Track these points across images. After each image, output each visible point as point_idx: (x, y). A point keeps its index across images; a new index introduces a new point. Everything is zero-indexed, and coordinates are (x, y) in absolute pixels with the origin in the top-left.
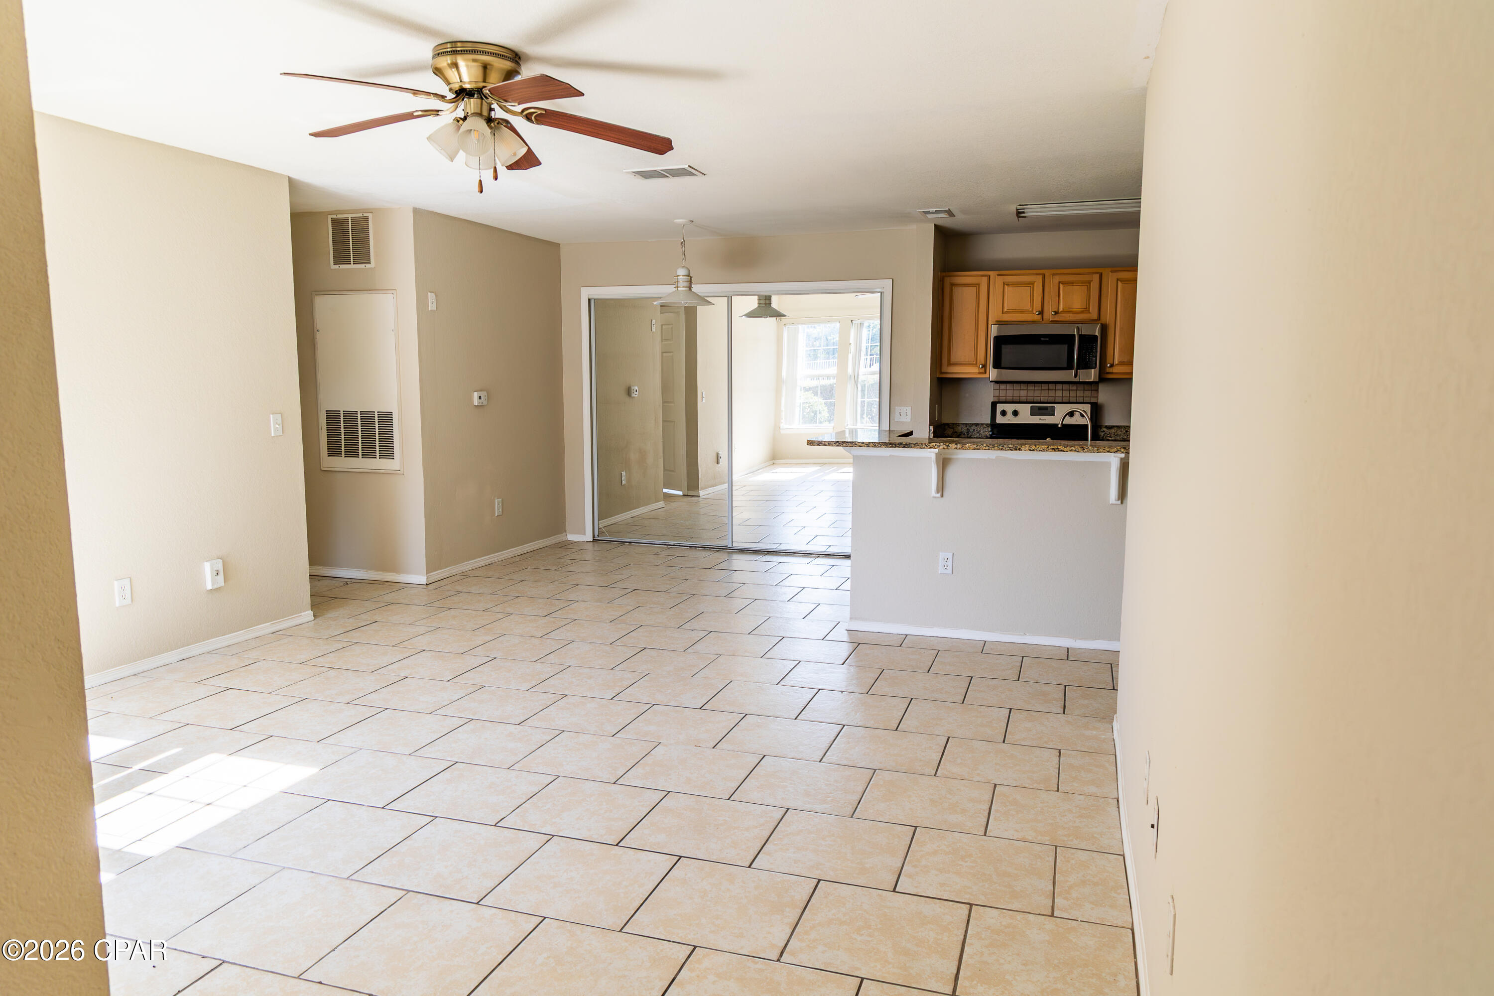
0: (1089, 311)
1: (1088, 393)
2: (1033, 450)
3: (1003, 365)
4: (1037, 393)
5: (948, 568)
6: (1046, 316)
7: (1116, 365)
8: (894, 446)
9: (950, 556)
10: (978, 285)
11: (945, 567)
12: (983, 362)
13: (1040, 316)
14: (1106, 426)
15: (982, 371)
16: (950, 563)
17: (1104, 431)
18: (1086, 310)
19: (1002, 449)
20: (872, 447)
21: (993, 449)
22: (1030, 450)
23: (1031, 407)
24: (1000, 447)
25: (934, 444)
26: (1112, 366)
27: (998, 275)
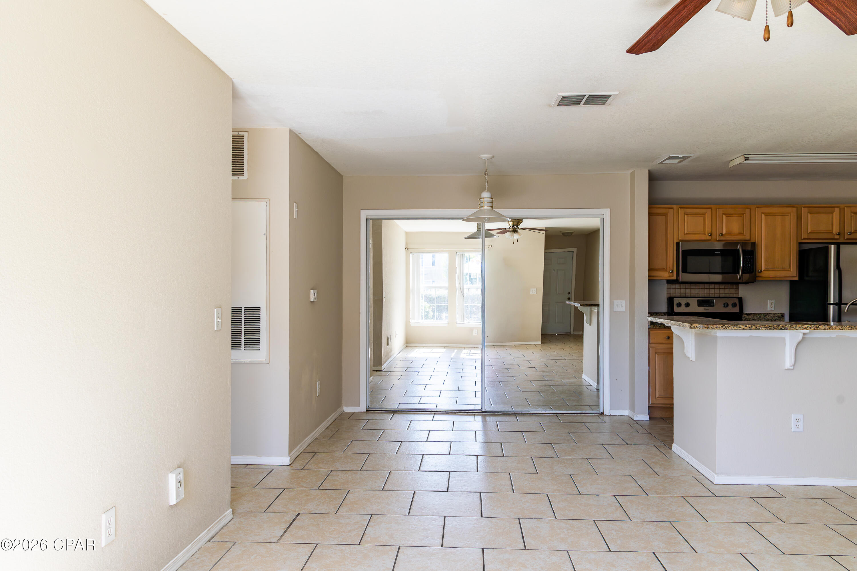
0: (743, 234)
1: (732, 291)
3: (688, 271)
4: (697, 291)
5: (799, 427)
6: (714, 237)
7: (764, 271)
9: (800, 417)
10: (666, 214)
11: (797, 426)
12: (672, 268)
13: (710, 237)
14: (746, 313)
15: (671, 274)
16: (801, 423)
17: (745, 317)
18: (741, 233)
23: (698, 300)
26: (761, 271)
27: (681, 208)
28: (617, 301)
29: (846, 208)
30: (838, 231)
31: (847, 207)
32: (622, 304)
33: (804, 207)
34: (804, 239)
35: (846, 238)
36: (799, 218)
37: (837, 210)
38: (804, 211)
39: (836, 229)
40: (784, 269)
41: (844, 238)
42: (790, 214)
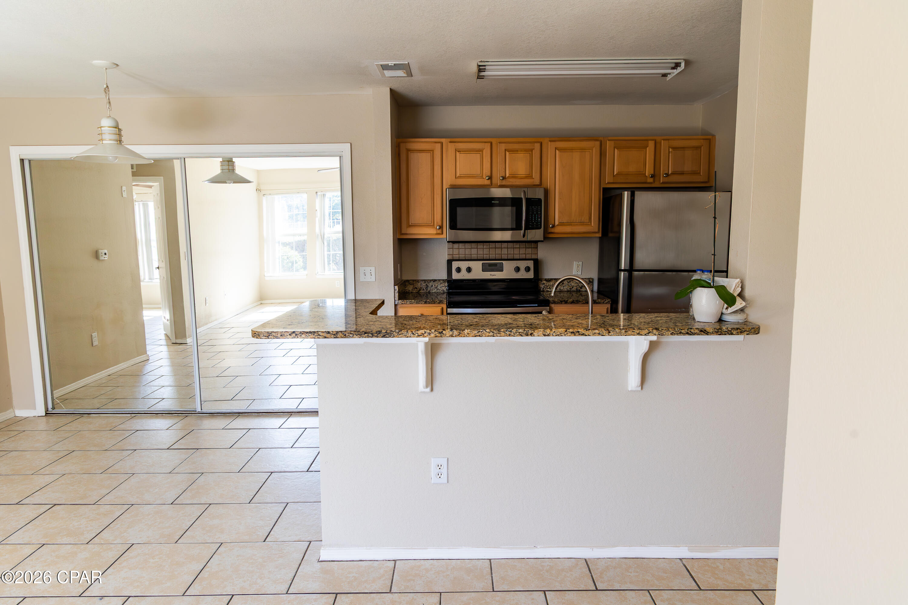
0: (532, 176)
1: (529, 251)
2: (548, 335)
3: (458, 227)
5: (442, 476)
6: (494, 181)
7: (557, 225)
8: (370, 335)
9: (444, 462)
10: (432, 151)
11: (439, 475)
12: (440, 224)
13: (489, 180)
14: (546, 279)
15: (439, 231)
16: (444, 470)
17: (544, 284)
18: (529, 176)
19: (510, 335)
20: (342, 338)
21: (498, 335)
22: (545, 335)
23: (481, 263)
24: (508, 333)
25: (423, 331)
26: (554, 226)
27: (450, 142)
28: (364, 268)
29: (662, 141)
30: (652, 173)
31: (664, 140)
33: (609, 140)
34: (608, 183)
35: (661, 182)
36: (602, 154)
37: (651, 144)
38: (609, 145)
39: (649, 171)
40: (582, 223)
41: (660, 182)
42: (592, 150)
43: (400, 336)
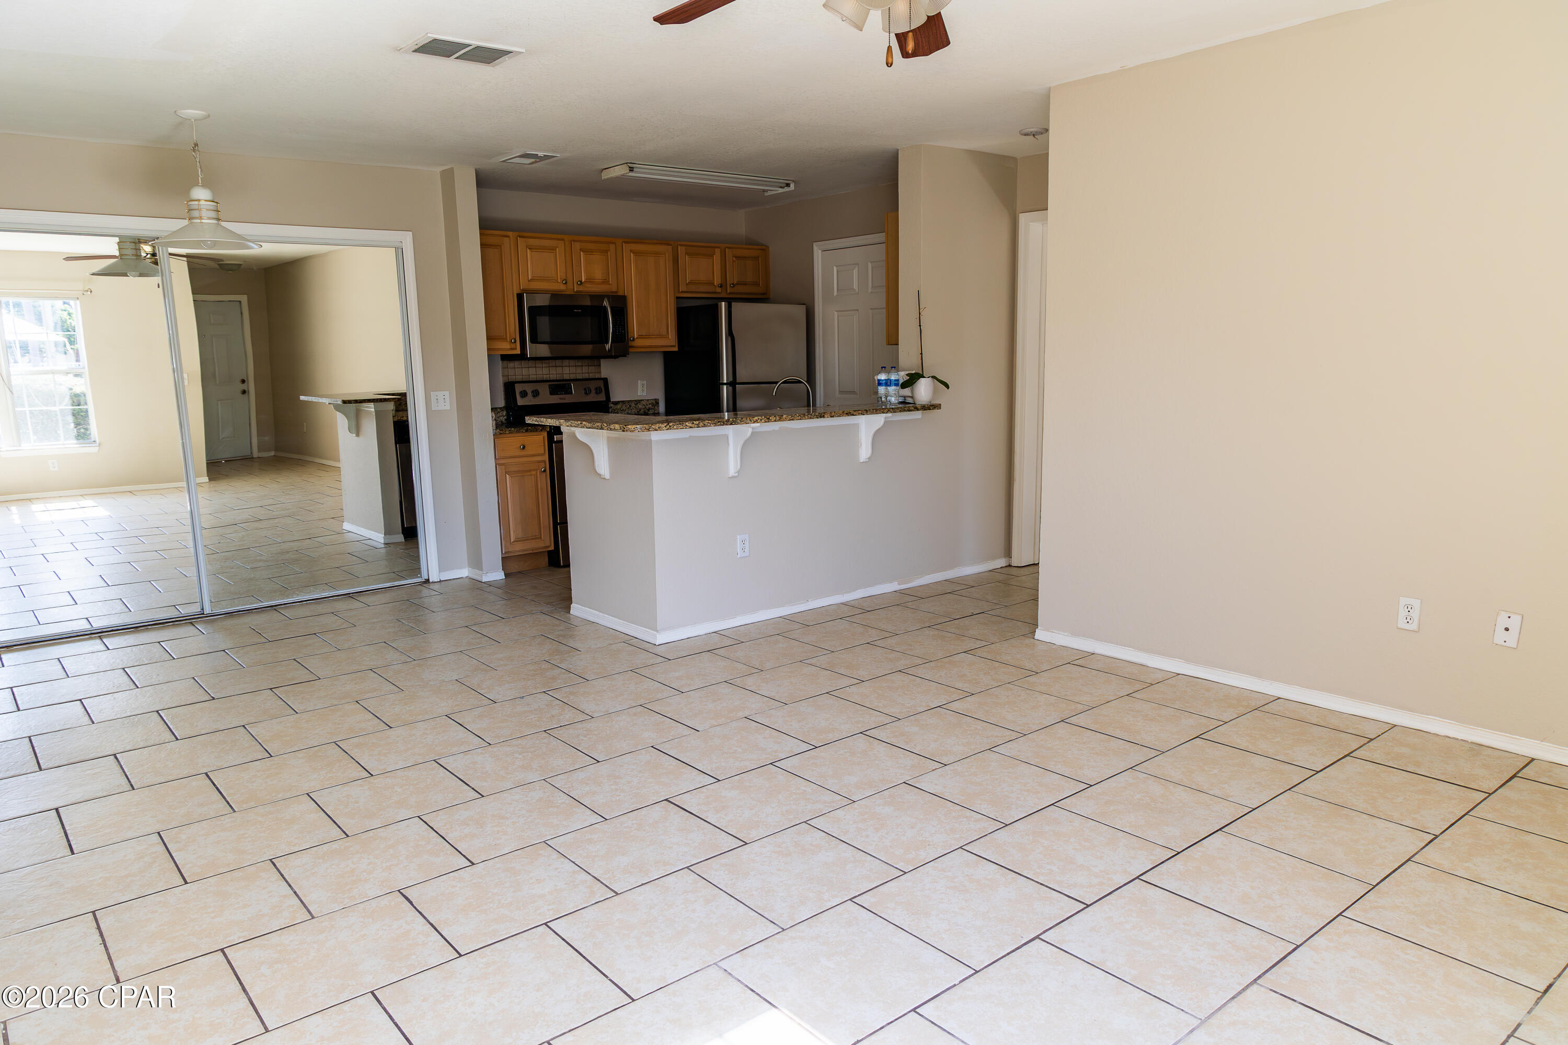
0: (609, 282)
1: (592, 369)
3: (538, 340)
4: (545, 371)
5: (745, 551)
6: (570, 285)
7: (637, 338)
8: (722, 423)
9: (747, 537)
10: (500, 246)
11: (743, 550)
12: (513, 336)
13: (565, 285)
14: (614, 402)
15: (513, 346)
16: (747, 546)
17: (611, 407)
18: (605, 282)
23: (549, 385)
25: (756, 418)
26: (634, 339)
27: (520, 237)
28: (437, 393)
29: (727, 249)
30: (720, 282)
31: (728, 248)
32: (444, 397)
33: (681, 245)
34: (682, 292)
35: (728, 292)
36: (676, 260)
37: (718, 251)
38: (681, 250)
39: (717, 280)
40: (660, 336)
41: (727, 292)
42: (665, 254)
43: (742, 423)
